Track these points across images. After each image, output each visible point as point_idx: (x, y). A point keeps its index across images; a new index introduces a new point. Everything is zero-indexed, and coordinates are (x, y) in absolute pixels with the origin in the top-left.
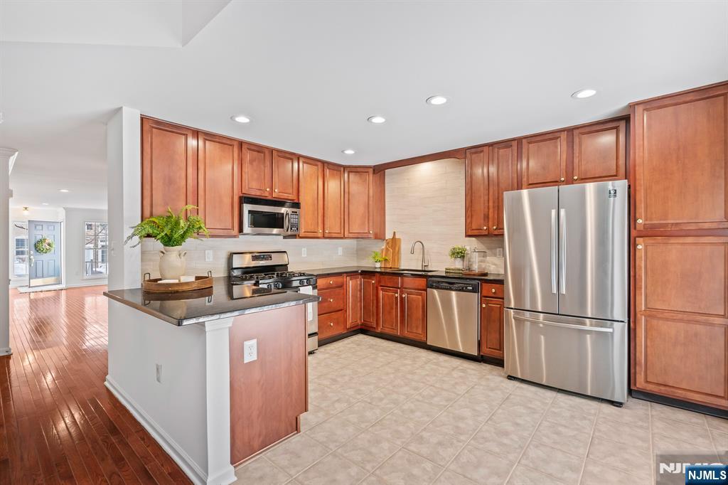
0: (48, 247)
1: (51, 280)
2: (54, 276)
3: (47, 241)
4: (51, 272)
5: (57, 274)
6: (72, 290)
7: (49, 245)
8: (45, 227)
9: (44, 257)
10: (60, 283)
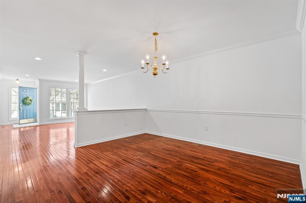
0: (30, 102)
1: (32, 120)
2: (33, 118)
3: (29, 99)
4: (32, 116)
5: (35, 117)
6: (43, 126)
7: (30, 100)
8: (28, 90)
9: (28, 107)
10: (36, 122)
